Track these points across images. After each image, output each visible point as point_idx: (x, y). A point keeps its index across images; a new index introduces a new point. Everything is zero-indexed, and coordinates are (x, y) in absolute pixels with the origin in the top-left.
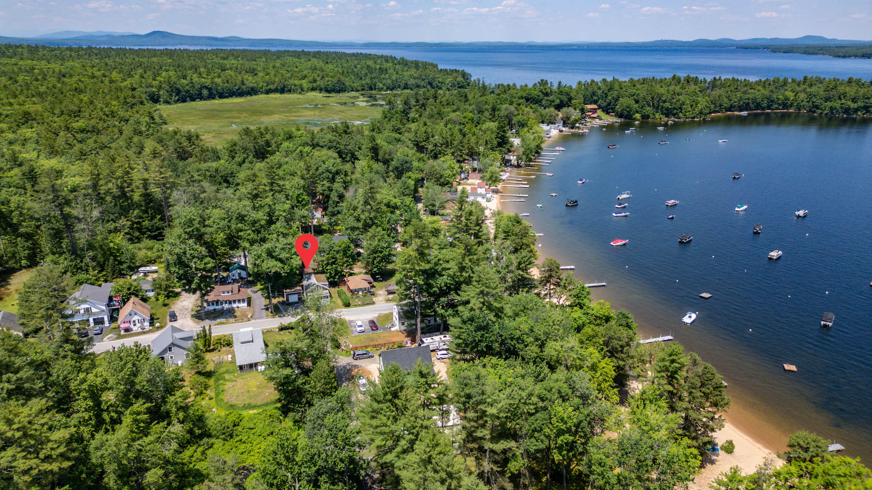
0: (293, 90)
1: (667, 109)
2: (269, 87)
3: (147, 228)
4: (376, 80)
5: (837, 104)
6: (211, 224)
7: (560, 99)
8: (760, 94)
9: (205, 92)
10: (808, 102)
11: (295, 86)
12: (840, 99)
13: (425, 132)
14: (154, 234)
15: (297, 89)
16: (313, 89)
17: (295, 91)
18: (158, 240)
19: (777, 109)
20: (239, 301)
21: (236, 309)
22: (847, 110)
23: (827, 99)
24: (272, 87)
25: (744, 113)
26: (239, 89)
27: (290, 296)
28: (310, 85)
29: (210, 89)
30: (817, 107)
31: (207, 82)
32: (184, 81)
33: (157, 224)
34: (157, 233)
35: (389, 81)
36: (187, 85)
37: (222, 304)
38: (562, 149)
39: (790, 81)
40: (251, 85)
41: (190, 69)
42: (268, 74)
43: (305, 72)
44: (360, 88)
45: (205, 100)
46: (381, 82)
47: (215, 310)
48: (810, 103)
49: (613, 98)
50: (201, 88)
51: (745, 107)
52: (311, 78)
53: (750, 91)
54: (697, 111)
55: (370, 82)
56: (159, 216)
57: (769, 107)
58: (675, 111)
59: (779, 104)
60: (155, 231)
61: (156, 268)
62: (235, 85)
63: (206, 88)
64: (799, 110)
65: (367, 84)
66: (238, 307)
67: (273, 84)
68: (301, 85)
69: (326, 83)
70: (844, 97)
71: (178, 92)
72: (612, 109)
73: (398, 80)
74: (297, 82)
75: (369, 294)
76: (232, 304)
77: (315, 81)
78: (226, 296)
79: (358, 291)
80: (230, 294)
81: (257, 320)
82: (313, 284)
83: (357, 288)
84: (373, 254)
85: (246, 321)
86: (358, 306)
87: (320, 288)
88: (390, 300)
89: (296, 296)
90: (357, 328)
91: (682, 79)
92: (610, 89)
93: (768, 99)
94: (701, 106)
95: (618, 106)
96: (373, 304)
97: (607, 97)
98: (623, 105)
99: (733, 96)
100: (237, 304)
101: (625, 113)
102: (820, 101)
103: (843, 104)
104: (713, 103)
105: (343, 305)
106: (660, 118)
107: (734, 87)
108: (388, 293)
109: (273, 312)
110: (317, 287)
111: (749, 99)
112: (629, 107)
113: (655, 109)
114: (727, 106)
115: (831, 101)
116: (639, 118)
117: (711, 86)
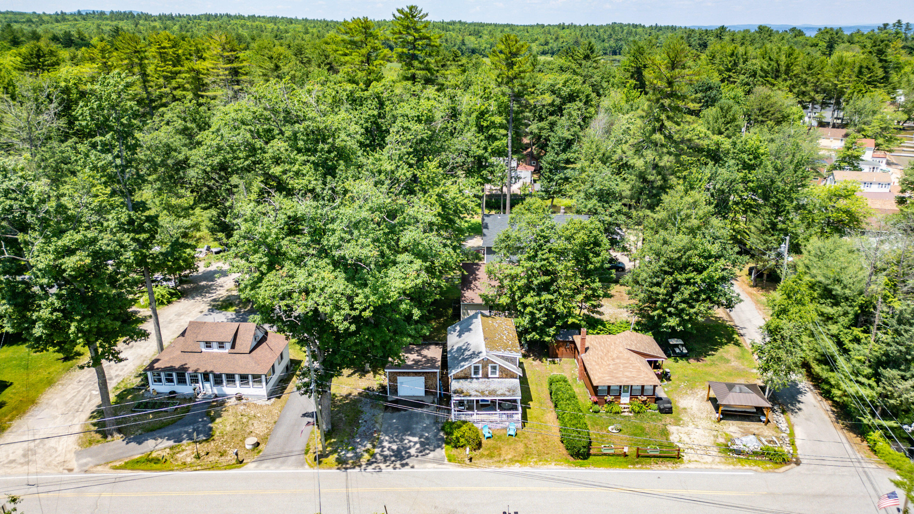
20: (244, 378)
21: (231, 403)
27: (400, 379)
37: (194, 379)
40: (472, 45)
44: (601, 52)
47: (173, 394)
55: (614, 45)
66: (240, 398)
69: (560, 45)
75: (654, 406)
76: (225, 383)
77: (547, 43)
78: (214, 356)
79: (618, 397)
80: (227, 351)
81: (265, 465)
82: (474, 353)
83: (614, 383)
84: (671, 274)
85: (229, 467)
86: (621, 459)
87: (494, 368)
88: (739, 452)
89: (420, 380)
96: (671, 457)
100: (237, 388)
105: (567, 448)
108: (717, 410)
109: (328, 436)
110: (484, 364)
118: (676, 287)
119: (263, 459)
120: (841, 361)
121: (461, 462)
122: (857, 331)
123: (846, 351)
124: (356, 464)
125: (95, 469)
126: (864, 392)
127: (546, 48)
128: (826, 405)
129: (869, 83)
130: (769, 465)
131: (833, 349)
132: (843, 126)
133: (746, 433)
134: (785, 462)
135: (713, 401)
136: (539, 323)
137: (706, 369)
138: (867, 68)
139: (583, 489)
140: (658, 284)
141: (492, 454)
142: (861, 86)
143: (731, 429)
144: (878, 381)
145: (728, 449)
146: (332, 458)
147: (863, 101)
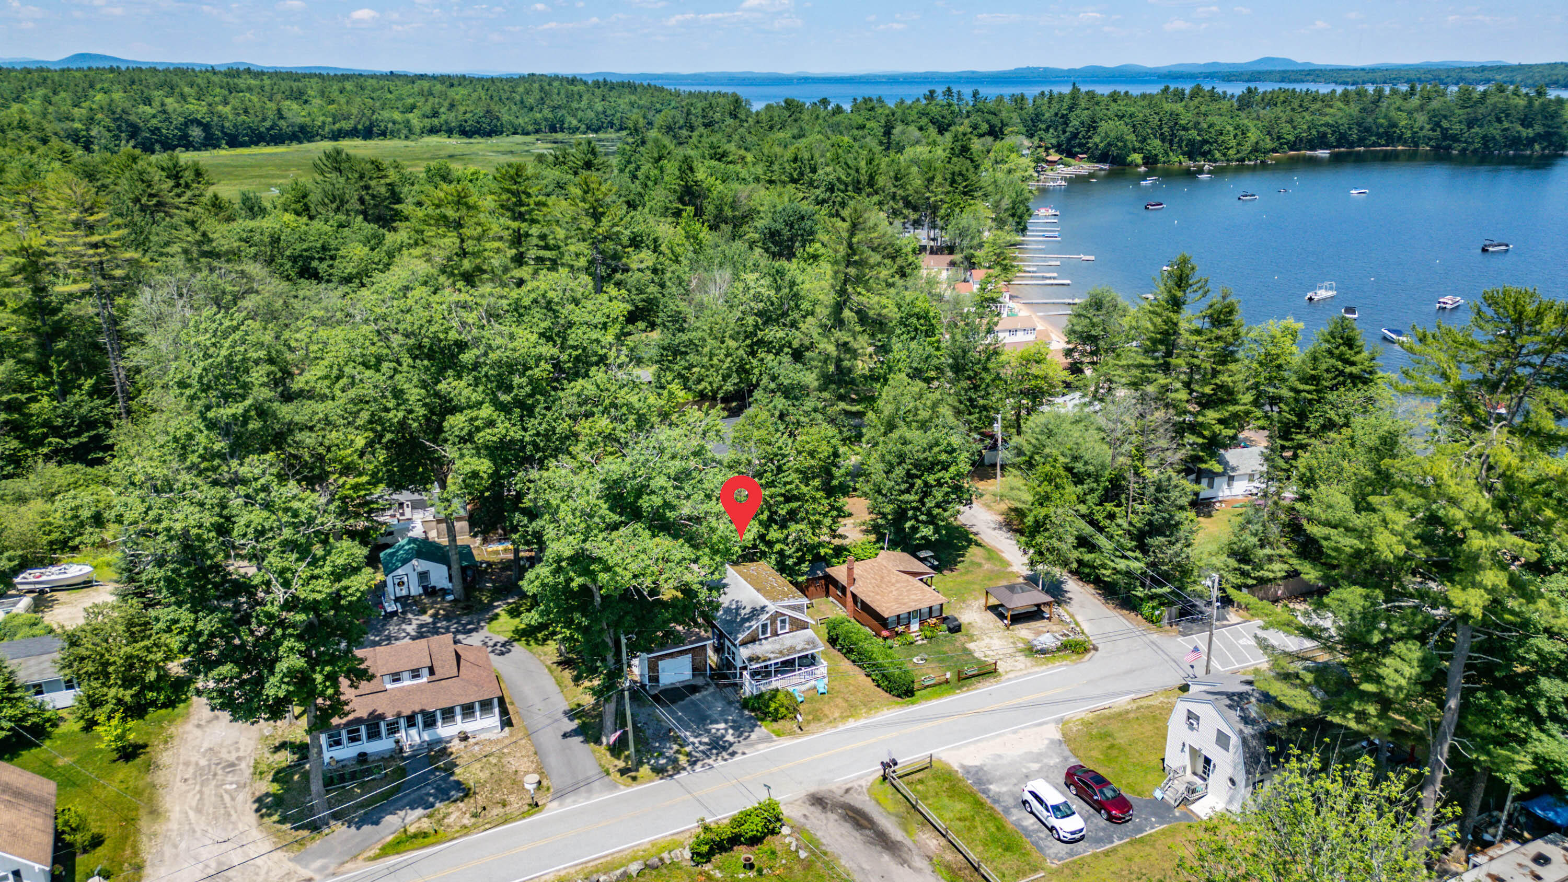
0: (392, 132)
1: (1191, 143)
2: (337, 126)
3: (47, 423)
4: (563, 112)
5: (1495, 131)
6: (322, 387)
7: (988, 122)
8: (1343, 115)
9: (196, 133)
10: (1433, 130)
11: (394, 123)
12: (1499, 120)
14: (74, 441)
15: (399, 131)
16: (433, 131)
17: (394, 134)
18: (92, 463)
19: (1374, 144)
20: (468, 710)
21: (456, 746)
22: (1515, 142)
23: (1470, 124)
24: (346, 125)
25: (1323, 153)
26: (272, 128)
27: (661, 664)
28: (427, 123)
29: (206, 127)
30: (1455, 139)
31: (198, 109)
32: (147, 108)
33: (84, 410)
34: (84, 438)
35: (591, 114)
36: (154, 116)
37: (393, 728)
38: (1054, 212)
39: (1388, 92)
40: (300, 120)
41: (160, 87)
42: (332, 102)
43: (411, 101)
44: (530, 128)
45: (196, 149)
46: (574, 116)
47: (362, 757)
48: (1438, 132)
49: (1083, 123)
50: (186, 124)
51: (1321, 141)
52: (427, 109)
53: (1328, 110)
54: (1247, 147)
55: (550, 116)
56: (90, 382)
57: (1361, 141)
58: (1206, 148)
59: (1379, 136)
60: (78, 434)
61: (88, 569)
62: (264, 120)
63: (199, 123)
64: (1416, 145)
65: (546, 120)
66: (464, 738)
67: (347, 118)
68: (408, 121)
69: (460, 117)
70: (1507, 116)
71: (134, 131)
72: (1081, 145)
73: (608, 112)
74: (397, 116)
75: (944, 627)
76: (439, 724)
77: (435, 114)
78: (409, 691)
79: (908, 625)
80: (425, 680)
81: (569, 800)
82: (754, 609)
83: (903, 610)
84: (919, 477)
85: (524, 815)
86: (944, 687)
87: (783, 621)
88: (1043, 652)
89: (687, 660)
90: (1053, 821)
91: (1187, 92)
92: (1071, 109)
93: (1359, 125)
94: (1253, 136)
95: (1097, 139)
96: (988, 672)
97: (1066, 124)
98: (1107, 135)
99: (1298, 119)
100: (459, 725)
101: (1114, 151)
102: (1457, 127)
103: (1506, 130)
104: (1269, 133)
105: (889, 690)
106: (1179, 160)
107: (1296, 104)
108: (1002, 617)
109: (616, 750)
110: (773, 619)
111: (1327, 125)
112: (1120, 139)
113: (1167, 145)
114: (1291, 138)
115: (1481, 126)
116: (1140, 161)
117: (1245, 102)
118: (926, 491)
119: (560, 795)
120: (1101, 540)
121: (792, 733)
122: (1109, 506)
123: (1101, 530)
124: (678, 769)
125: (343, 869)
126: (1135, 565)
127: (436, 121)
128: (1090, 588)
129: (965, 194)
130: (1075, 657)
131: (1088, 529)
132: (951, 250)
133: (1039, 633)
134: (1086, 650)
135: (993, 609)
136: (790, 562)
137: (965, 578)
138: (960, 174)
139: (930, 724)
140: (908, 491)
141: (817, 717)
142: (958, 198)
143: (1024, 631)
144: (1145, 552)
145: (1032, 651)
146: (645, 770)
147: (965, 219)
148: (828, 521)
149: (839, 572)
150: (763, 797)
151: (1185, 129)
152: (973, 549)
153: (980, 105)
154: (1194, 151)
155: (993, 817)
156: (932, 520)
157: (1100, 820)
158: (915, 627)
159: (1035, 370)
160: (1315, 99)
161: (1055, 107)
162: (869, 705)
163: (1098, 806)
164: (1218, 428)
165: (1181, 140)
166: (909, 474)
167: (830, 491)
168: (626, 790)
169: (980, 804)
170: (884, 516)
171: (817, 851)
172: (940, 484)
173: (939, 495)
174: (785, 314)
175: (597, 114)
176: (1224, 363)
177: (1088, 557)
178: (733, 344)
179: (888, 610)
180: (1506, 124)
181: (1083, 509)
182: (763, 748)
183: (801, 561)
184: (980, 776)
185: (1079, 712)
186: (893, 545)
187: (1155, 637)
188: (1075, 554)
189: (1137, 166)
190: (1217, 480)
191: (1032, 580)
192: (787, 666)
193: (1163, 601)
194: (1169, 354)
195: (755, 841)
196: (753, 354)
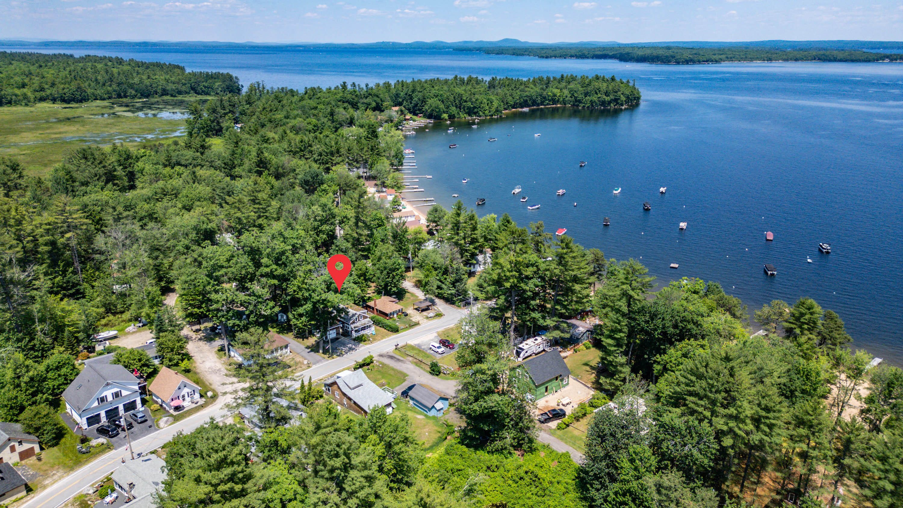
1: (469, 108)
4: (125, 86)
5: (595, 98)
7: (375, 101)
8: (533, 91)
10: (571, 97)
11: (16, 95)
12: (596, 93)
13: (302, 142)
15: (20, 101)
16: (42, 99)
17: (17, 103)
19: (548, 104)
20: (281, 349)
21: (281, 357)
22: (603, 103)
23: (586, 94)
25: (526, 110)
28: (38, 95)
30: (580, 102)
34: (74, 290)
38: (412, 151)
39: (552, 79)
44: (106, 96)
46: (132, 88)
48: (573, 99)
49: (419, 99)
51: (524, 104)
52: (36, 86)
53: (527, 89)
54: (493, 109)
55: (117, 88)
57: (542, 103)
58: (476, 110)
59: (550, 100)
61: (116, 332)
64: (565, 104)
65: (114, 91)
68: (25, 94)
69: (61, 92)
70: (599, 91)
72: (419, 110)
73: (154, 86)
74: (16, 91)
75: (403, 315)
79: (393, 315)
81: (317, 364)
82: (354, 314)
83: (392, 311)
84: (391, 273)
85: (308, 368)
86: (406, 329)
87: (361, 317)
88: (431, 318)
89: (335, 331)
90: (437, 350)
91: (466, 79)
92: (413, 91)
93: (541, 95)
94: (495, 104)
95: (426, 107)
96: (417, 324)
97: (411, 99)
98: (431, 106)
99: (514, 95)
100: (280, 352)
101: (435, 114)
102: (580, 96)
103: (599, 98)
104: (502, 102)
105: (392, 331)
106: (465, 117)
107: (513, 86)
108: (418, 310)
109: (324, 353)
110: (358, 316)
111: (527, 96)
112: (437, 107)
113: (458, 109)
114: (512, 103)
115: (590, 96)
116: (447, 118)
117: (492, 85)
118: (394, 277)
119: (315, 364)
120: (443, 286)
121: (369, 344)
122: (445, 276)
123: (443, 283)
124: (343, 355)
126: (453, 291)
128: (442, 301)
129: (378, 155)
130: (439, 317)
131: (440, 283)
132: (374, 178)
133: (429, 313)
134: (442, 315)
135: (416, 309)
137: (407, 302)
139: (405, 337)
140: (388, 278)
141: (375, 340)
142: (375, 157)
143: (425, 313)
144: (455, 288)
145: (427, 318)
146: (335, 356)
147: (379, 166)
148: (366, 289)
149: (371, 303)
150: (368, 355)
151: (466, 101)
152: (407, 294)
153: (370, 91)
154: (471, 112)
155: (423, 352)
156: (395, 286)
157: (448, 349)
158: (395, 316)
159: (419, 236)
160: (521, 84)
161: (405, 90)
162: (387, 335)
163: (447, 346)
164: (473, 250)
165: (464, 107)
166: (388, 273)
167: (366, 280)
168: (331, 361)
169: (420, 351)
170: (381, 286)
171: (384, 364)
172: (397, 275)
173: (397, 278)
174: (328, 220)
175: (147, 86)
176: (474, 231)
177: (440, 291)
178: (312, 233)
179: (388, 312)
180: (599, 95)
181: (438, 278)
182: (363, 348)
183: (360, 301)
184: (419, 345)
185: (441, 330)
186: (384, 295)
187: (459, 310)
188: (437, 291)
189: (446, 120)
190: (476, 266)
191: (426, 300)
192: (364, 329)
193: (461, 300)
194: (458, 229)
195: (368, 364)
196: (318, 235)
